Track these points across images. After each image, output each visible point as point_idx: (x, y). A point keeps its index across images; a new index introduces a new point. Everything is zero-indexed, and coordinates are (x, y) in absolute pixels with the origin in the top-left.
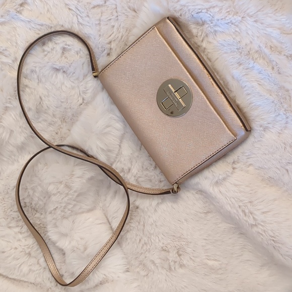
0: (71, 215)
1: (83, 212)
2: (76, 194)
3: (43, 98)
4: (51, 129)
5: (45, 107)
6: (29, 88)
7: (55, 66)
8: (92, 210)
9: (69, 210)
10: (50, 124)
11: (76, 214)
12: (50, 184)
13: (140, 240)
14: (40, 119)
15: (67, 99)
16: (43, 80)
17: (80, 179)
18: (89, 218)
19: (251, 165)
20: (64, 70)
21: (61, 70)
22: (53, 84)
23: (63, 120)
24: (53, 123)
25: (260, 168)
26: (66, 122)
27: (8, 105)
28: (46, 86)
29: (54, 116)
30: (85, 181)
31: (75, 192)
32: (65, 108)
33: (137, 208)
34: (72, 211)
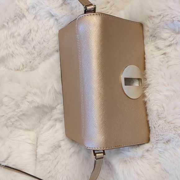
0: (12, 126)
1: (21, 129)
2: (21, 113)
3: (32, 31)
4: (28, 56)
5: (31, 38)
6: (26, 19)
7: (51, 12)
8: (30, 130)
9: (11, 121)
10: (29, 53)
11: (16, 127)
12: (6, 96)
13: (50, 172)
14: (23, 46)
15: (49, 41)
16: (38, 18)
17: (28, 104)
18: (23, 135)
19: (159, 163)
20: (57, 18)
21: (54, 17)
22: (44, 25)
23: (39, 54)
24: (31, 53)
25: (165, 170)
26: (40, 57)
27: (6, 24)
28: (38, 24)
29: (34, 48)
30: (31, 107)
31: (21, 111)
32: (45, 46)
33: (60, 147)
34: (13, 124)
